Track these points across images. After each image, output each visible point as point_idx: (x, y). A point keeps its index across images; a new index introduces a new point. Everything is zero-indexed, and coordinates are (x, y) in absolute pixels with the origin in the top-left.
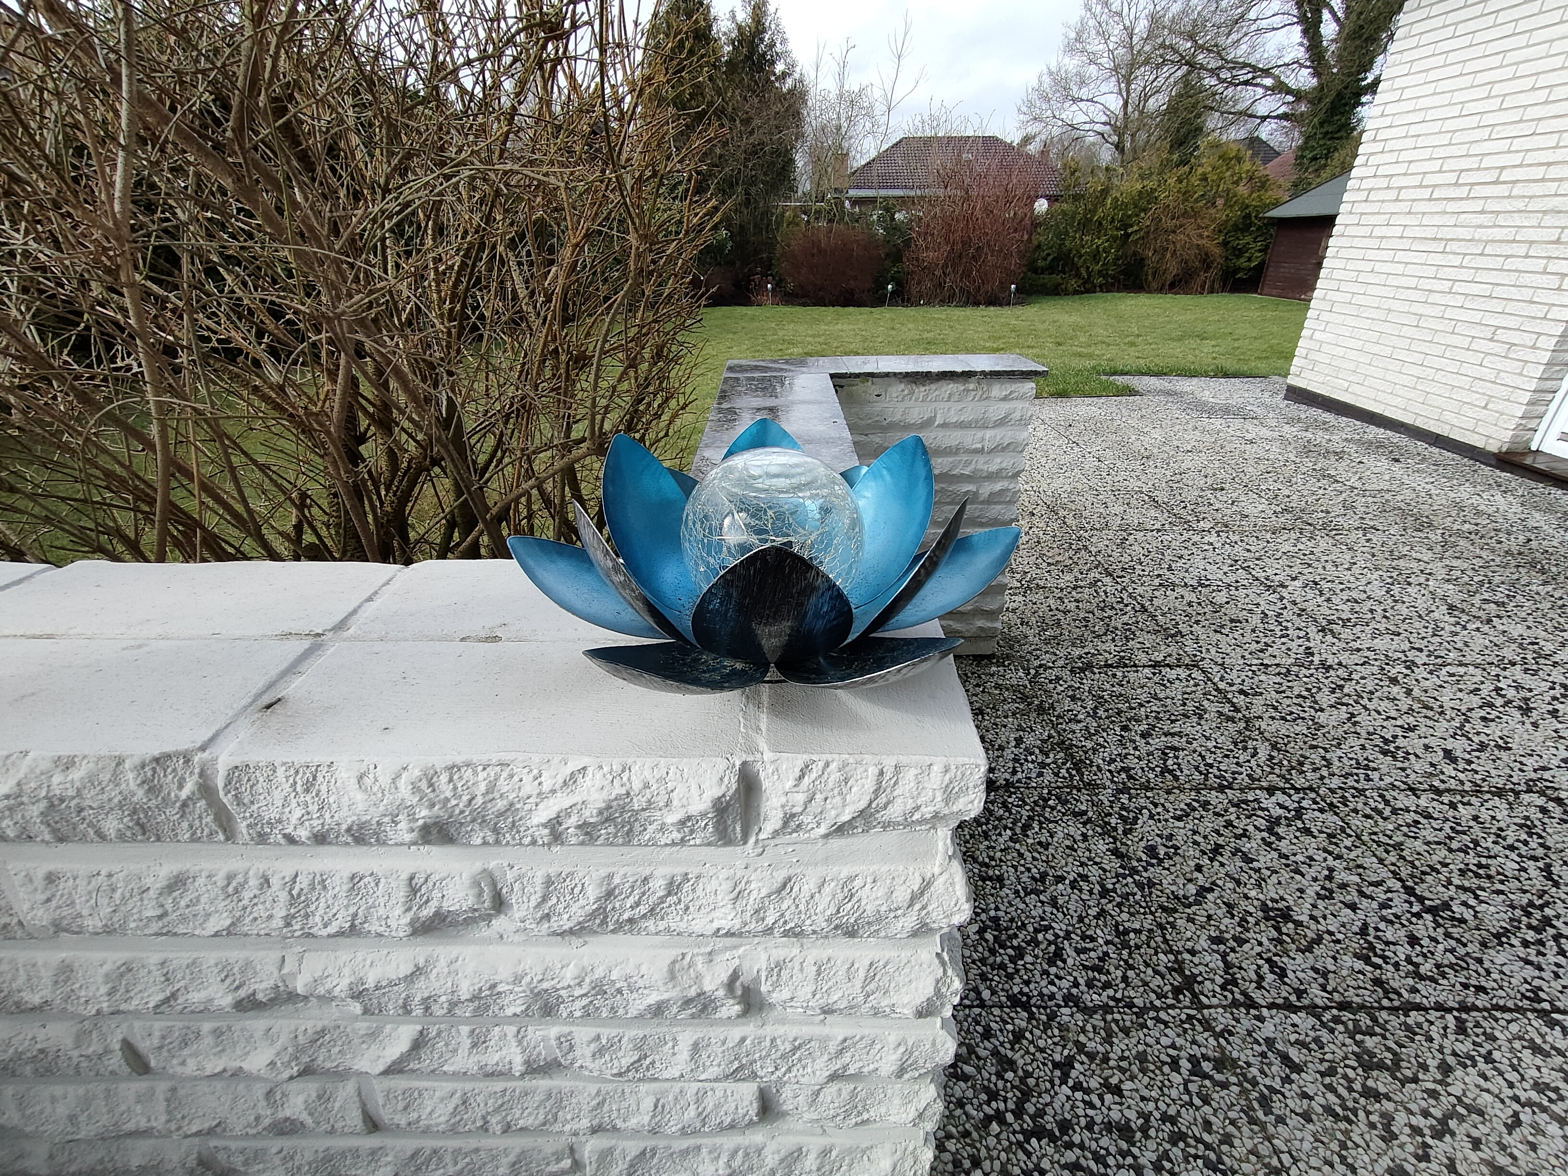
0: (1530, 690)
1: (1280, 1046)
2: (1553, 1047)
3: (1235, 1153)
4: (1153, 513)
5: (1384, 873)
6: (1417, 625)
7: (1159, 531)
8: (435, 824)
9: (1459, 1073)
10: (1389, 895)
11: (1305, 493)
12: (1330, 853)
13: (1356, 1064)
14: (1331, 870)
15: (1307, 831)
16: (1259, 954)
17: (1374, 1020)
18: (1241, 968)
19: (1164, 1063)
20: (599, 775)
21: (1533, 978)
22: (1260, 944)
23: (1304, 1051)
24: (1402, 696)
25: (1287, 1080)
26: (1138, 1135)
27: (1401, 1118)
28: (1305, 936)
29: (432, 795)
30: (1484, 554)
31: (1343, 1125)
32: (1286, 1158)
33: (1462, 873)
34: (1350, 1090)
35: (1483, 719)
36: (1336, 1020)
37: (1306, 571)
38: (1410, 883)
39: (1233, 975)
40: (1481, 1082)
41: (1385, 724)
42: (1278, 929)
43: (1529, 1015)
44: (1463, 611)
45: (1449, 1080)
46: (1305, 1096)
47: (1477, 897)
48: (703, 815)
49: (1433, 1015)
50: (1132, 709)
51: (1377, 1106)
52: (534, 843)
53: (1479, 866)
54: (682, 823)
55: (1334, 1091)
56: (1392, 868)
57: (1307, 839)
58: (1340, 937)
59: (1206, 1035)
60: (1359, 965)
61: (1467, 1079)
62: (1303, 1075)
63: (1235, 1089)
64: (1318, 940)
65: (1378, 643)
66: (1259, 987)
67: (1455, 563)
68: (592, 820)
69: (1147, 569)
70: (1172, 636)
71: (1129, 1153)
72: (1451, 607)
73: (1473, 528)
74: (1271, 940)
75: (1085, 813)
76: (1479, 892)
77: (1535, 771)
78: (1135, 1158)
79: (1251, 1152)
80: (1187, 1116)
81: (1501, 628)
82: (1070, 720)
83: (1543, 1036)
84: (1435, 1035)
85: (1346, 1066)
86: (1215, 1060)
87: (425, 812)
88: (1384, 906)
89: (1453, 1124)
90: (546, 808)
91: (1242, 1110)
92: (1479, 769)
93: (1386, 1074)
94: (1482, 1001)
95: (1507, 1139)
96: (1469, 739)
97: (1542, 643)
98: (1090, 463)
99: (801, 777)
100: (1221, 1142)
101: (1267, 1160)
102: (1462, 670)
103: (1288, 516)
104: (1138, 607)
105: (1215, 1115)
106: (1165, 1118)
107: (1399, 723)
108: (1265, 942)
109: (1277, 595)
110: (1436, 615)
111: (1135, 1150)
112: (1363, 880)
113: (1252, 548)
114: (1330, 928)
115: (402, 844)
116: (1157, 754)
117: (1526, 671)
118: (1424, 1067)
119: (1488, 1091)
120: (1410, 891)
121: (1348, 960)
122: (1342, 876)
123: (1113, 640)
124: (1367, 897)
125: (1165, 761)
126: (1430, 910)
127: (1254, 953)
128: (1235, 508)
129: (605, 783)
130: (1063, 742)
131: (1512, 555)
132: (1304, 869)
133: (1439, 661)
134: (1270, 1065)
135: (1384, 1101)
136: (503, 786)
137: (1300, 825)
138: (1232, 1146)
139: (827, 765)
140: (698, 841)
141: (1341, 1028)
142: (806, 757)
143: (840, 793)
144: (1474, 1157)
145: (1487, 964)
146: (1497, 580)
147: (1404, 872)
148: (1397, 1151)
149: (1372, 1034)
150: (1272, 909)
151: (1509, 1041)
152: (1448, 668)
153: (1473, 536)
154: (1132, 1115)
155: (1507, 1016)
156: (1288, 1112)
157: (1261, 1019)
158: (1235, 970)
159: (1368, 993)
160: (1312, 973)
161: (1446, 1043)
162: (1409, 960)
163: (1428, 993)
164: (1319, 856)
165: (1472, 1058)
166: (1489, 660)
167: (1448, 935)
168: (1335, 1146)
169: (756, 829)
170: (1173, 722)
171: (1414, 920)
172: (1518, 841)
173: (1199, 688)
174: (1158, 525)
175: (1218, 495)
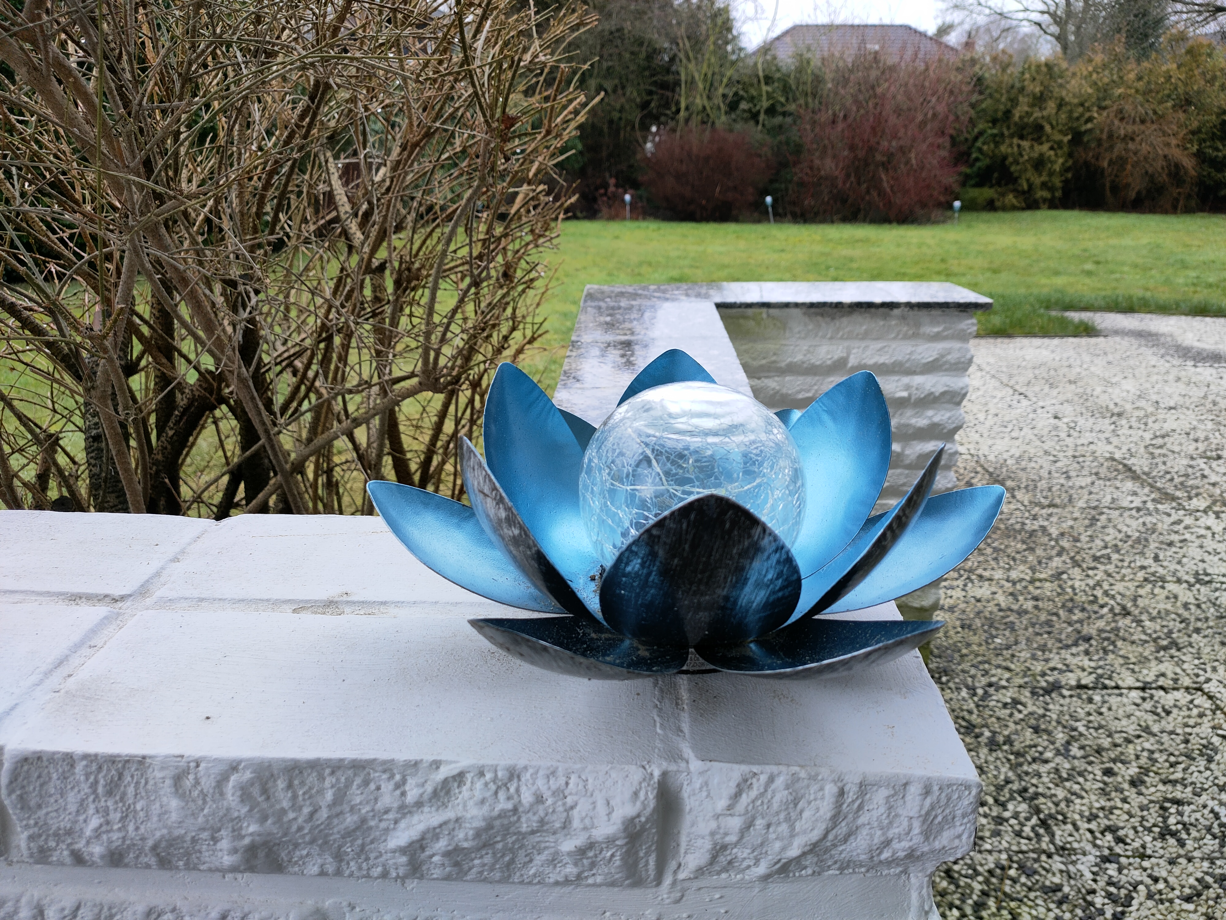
4: (1129, 485)
7: (1139, 510)
8: (265, 843)
20: (479, 785)
29: (265, 805)
48: (610, 841)
50: (1116, 745)
52: (385, 875)
54: (582, 852)
68: (466, 845)
69: (1127, 559)
70: (1165, 648)
75: (1058, 888)
82: (1034, 760)
87: (253, 828)
90: (408, 828)
98: (1044, 421)
99: (737, 795)
104: (1117, 609)
115: (217, 870)
116: (1154, 809)
123: (1087, 653)
125: (1165, 819)
129: (488, 794)
130: (1025, 790)
136: (356, 796)
139: (771, 779)
140: (599, 879)
142: (745, 768)
143: (788, 819)
169: (673, 865)
170: (1172, 765)
173: (1205, 719)
174: (1137, 503)
175: (1214, 464)
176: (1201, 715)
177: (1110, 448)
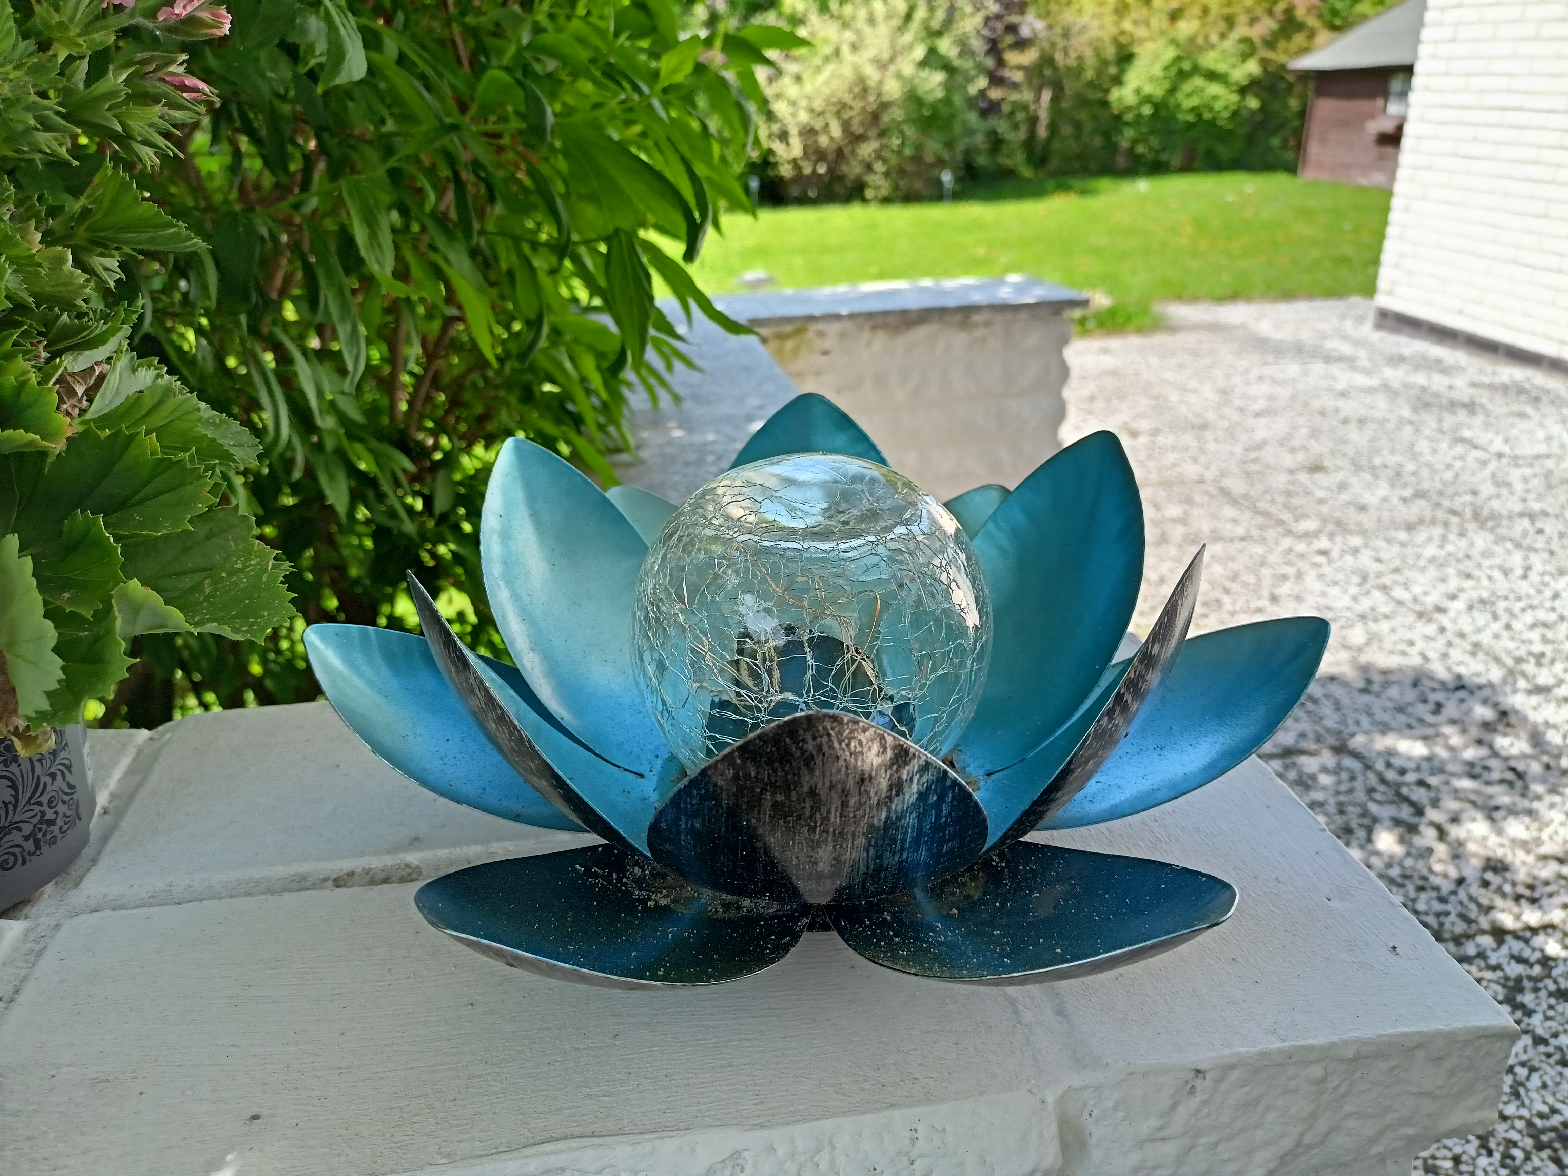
37: (1466, 585)
109: (1434, 626)
128: (1345, 497)
173: (1357, 783)
174: (1240, 531)
177: (1198, 469)
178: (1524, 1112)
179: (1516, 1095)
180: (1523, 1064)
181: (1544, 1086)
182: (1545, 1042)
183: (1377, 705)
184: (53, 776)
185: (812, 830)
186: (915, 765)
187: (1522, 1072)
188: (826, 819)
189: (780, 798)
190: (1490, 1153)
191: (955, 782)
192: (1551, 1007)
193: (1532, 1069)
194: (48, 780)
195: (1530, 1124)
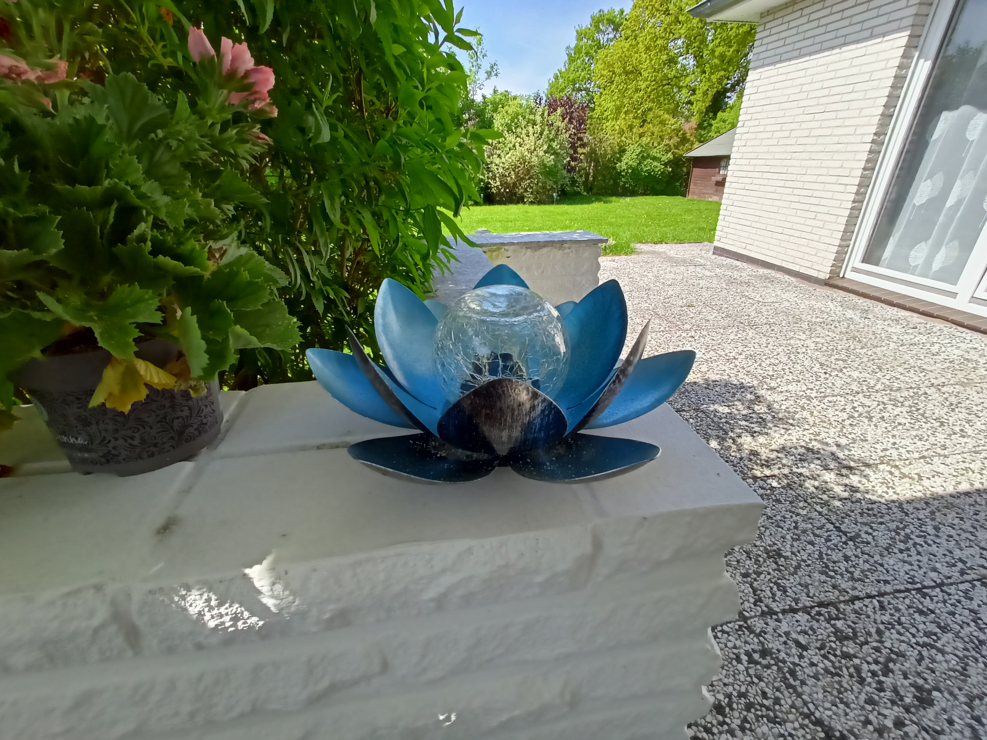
0: (869, 407)
1: (794, 636)
2: (928, 609)
3: (784, 710)
5: (823, 521)
6: (807, 376)
7: (663, 331)
9: (887, 633)
10: (829, 533)
11: (736, 305)
12: (793, 512)
13: (834, 639)
14: (796, 523)
15: (778, 501)
16: (770, 580)
17: (838, 609)
18: (762, 590)
19: (732, 659)
21: (909, 570)
22: (769, 574)
23: (807, 636)
24: (808, 416)
25: (801, 657)
26: (727, 709)
27: (865, 667)
28: (791, 565)
30: (830, 334)
31: (837, 678)
32: (811, 706)
33: (861, 514)
34: (835, 656)
35: (851, 425)
36: (819, 614)
37: (745, 349)
38: (837, 525)
39: (759, 595)
40: (898, 636)
41: (804, 433)
42: (776, 563)
43: (913, 592)
44: (828, 366)
45: (884, 639)
46: (812, 664)
47: (871, 528)
49: (867, 601)
51: (851, 662)
53: (869, 509)
55: (827, 658)
56: (827, 517)
57: (780, 506)
58: (809, 562)
59: (752, 636)
60: (823, 578)
61: (892, 636)
62: (809, 651)
63: (775, 668)
64: (798, 567)
65: (790, 387)
66: (774, 601)
67: (818, 340)
70: (683, 393)
71: (725, 723)
72: (822, 364)
73: (821, 320)
74: (774, 570)
76: (873, 525)
77: (882, 451)
78: (728, 724)
79: (791, 707)
80: (752, 691)
81: (847, 374)
83: (922, 603)
84: (870, 613)
85: (830, 641)
86: (760, 651)
88: (828, 540)
89: (891, 665)
91: (781, 681)
92: (855, 453)
93: (851, 642)
94: (888, 588)
95: (920, 669)
96: (847, 437)
97: (869, 380)
100: (775, 704)
101: (801, 710)
102: (834, 399)
103: (729, 319)
105: (767, 687)
106: (741, 695)
107: (811, 431)
108: (771, 571)
109: (733, 364)
110: (815, 369)
111: (727, 720)
112: (814, 526)
113: (714, 338)
114: (805, 558)
117: (865, 396)
118: (869, 634)
119: (903, 642)
120: (838, 529)
121: (816, 575)
122: (802, 525)
124: (818, 536)
126: (851, 539)
127: (766, 580)
128: (701, 316)
131: (843, 333)
132: (782, 524)
133: (822, 395)
134: (790, 648)
135: (854, 659)
137: (774, 498)
138: (780, 705)
141: (822, 618)
144: (906, 683)
145: (886, 566)
146: (839, 348)
147: (833, 518)
148: (867, 688)
149: (838, 619)
150: (771, 551)
151: (907, 609)
152: (827, 398)
153: (822, 325)
154: (721, 697)
155: (902, 595)
156: (806, 677)
157: (778, 620)
158: (759, 592)
159: (831, 594)
160: (800, 587)
161: (877, 617)
162: (847, 570)
163: (861, 590)
164: (788, 515)
165: (890, 623)
166: (846, 391)
167: (863, 553)
168: (835, 693)
171: (844, 546)
172: (883, 492)
173: (704, 422)
174: (662, 329)
175: (691, 309)
176: (702, 421)
177: (647, 305)
178: (763, 544)
179: (761, 538)
180: (763, 527)
181: (771, 534)
182: (771, 518)
183: (711, 393)
184: (206, 406)
185: (500, 424)
186: (540, 399)
187: (763, 529)
188: (506, 420)
189: (488, 411)
190: (751, 559)
191: (555, 406)
192: (774, 506)
193: (767, 528)
194: (204, 408)
195: (765, 549)
